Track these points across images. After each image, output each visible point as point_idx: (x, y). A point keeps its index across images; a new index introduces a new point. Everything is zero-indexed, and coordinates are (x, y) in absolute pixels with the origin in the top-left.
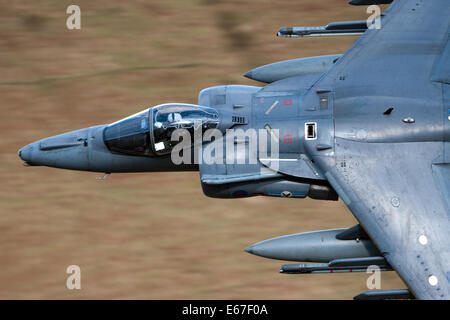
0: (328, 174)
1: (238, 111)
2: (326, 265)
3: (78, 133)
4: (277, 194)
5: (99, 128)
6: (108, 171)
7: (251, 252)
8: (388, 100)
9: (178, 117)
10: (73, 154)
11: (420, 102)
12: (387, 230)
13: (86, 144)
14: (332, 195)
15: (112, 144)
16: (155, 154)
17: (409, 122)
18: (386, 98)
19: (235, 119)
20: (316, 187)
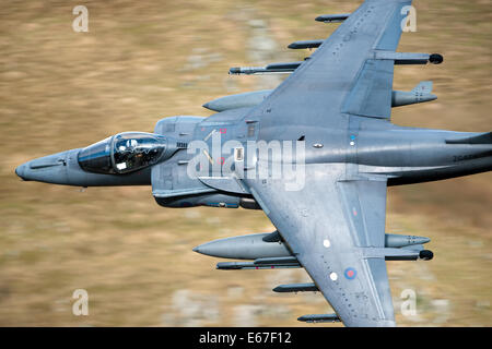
0: (252, 189)
1: (183, 137)
2: (252, 262)
3: (60, 155)
4: (215, 205)
5: (75, 151)
6: (85, 186)
7: (197, 251)
8: (302, 129)
9: (134, 143)
10: (55, 172)
11: (329, 130)
12: (298, 235)
13: (65, 164)
14: (257, 206)
15: (84, 165)
16: (117, 173)
17: (318, 147)
18: (302, 127)
19: (179, 144)
20: (246, 200)
